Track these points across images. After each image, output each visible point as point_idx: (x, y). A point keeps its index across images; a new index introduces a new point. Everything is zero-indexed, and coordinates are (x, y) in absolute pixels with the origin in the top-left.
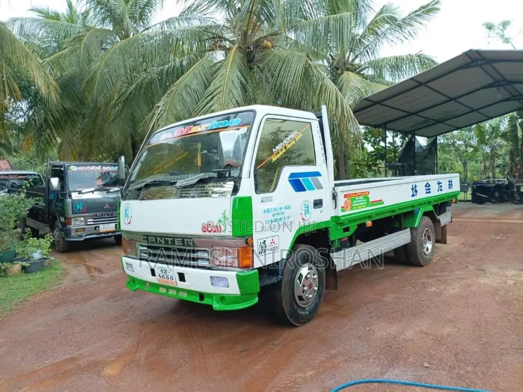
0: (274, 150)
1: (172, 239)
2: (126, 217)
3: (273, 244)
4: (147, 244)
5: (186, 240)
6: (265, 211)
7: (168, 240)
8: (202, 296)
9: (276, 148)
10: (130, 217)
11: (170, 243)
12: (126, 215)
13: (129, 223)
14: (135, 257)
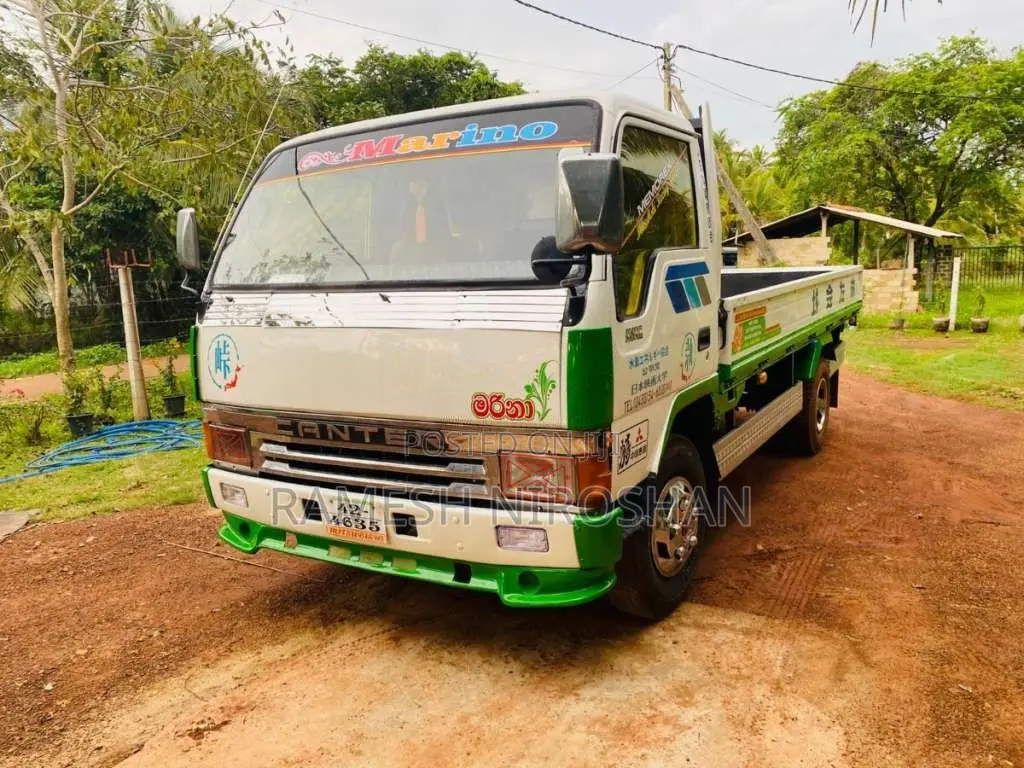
0: (639, 207)
1: (375, 430)
2: (218, 367)
3: (640, 441)
4: (288, 440)
5: (419, 433)
6: (631, 363)
7: (362, 433)
8: (463, 570)
9: (643, 202)
10: (233, 368)
11: (367, 440)
12: (220, 364)
13: (233, 384)
14: (248, 469)
